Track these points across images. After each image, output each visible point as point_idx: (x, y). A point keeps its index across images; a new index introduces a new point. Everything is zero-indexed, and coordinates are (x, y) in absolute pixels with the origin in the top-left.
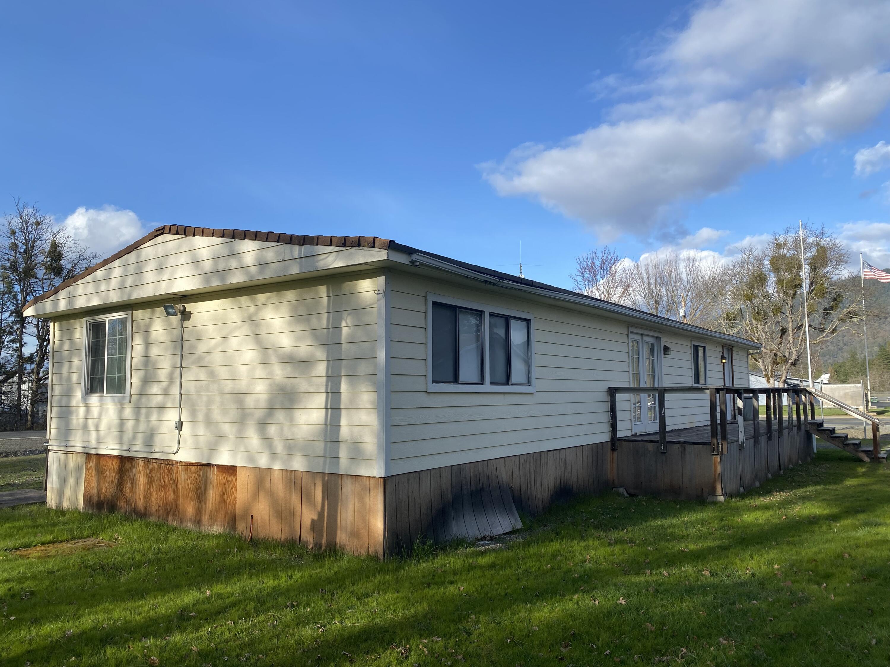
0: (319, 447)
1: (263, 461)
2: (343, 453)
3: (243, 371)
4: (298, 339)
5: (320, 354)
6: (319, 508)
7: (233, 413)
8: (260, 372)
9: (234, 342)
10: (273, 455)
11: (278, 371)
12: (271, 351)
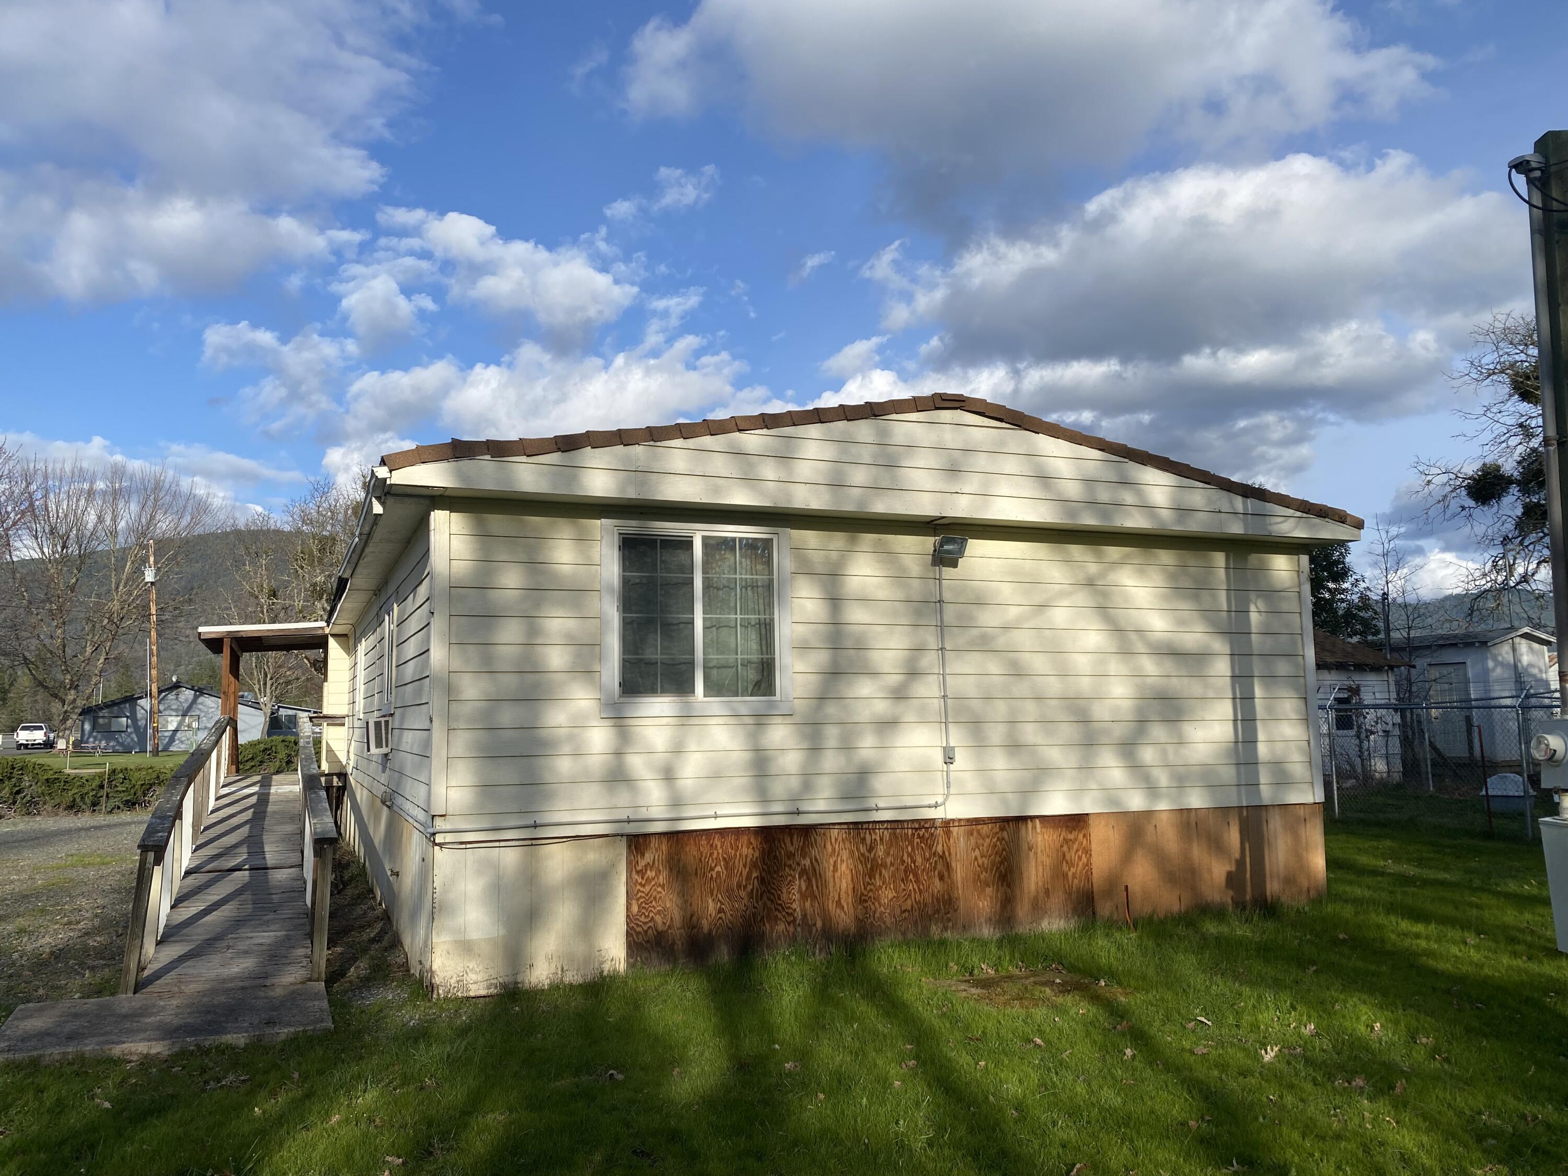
0: (1228, 774)
1: (1136, 802)
2: (1264, 778)
3: (1082, 663)
4: (1181, 622)
5: (1219, 645)
6: (1237, 855)
7: (1068, 731)
8: (1115, 666)
9: (1060, 615)
10: (1152, 790)
11: (1150, 666)
12: (1133, 636)
